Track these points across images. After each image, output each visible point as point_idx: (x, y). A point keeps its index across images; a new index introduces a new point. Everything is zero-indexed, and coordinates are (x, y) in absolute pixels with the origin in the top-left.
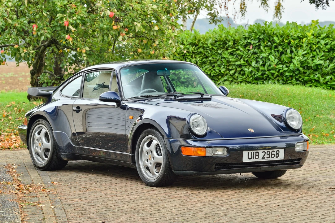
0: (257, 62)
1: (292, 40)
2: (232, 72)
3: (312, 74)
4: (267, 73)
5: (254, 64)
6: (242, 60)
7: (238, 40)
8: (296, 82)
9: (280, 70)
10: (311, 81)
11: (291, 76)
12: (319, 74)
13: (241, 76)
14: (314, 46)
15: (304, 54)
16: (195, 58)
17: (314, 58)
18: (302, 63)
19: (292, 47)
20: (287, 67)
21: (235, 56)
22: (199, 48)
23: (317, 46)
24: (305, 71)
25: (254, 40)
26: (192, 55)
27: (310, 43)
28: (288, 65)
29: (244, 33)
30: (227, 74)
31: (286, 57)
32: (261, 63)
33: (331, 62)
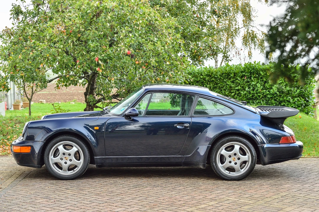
0: (249, 88)
2: (233, 94)
3: (285, 97)
4: (255, 95)
5: (247, 89)
6: (239, 86)
7: (237, 73)
8: (275, 102)
9: (264, 93)
10: (284, 101)
11: (272, 98)
12: (290, 96)
13: (239, 97)
15: (280, 83)
16: (210, 84)
17: (286, 86)
18: (278, 89)
20: (269, 91)
21: (235, 84)
22: (212, 78)
24: (281, 94)
25: (248, 73)
26: (208, 82)
29: (241, 68)
30: (230, 95)
31: (268, 85)
32: (252, 88)
33: (298, 88)
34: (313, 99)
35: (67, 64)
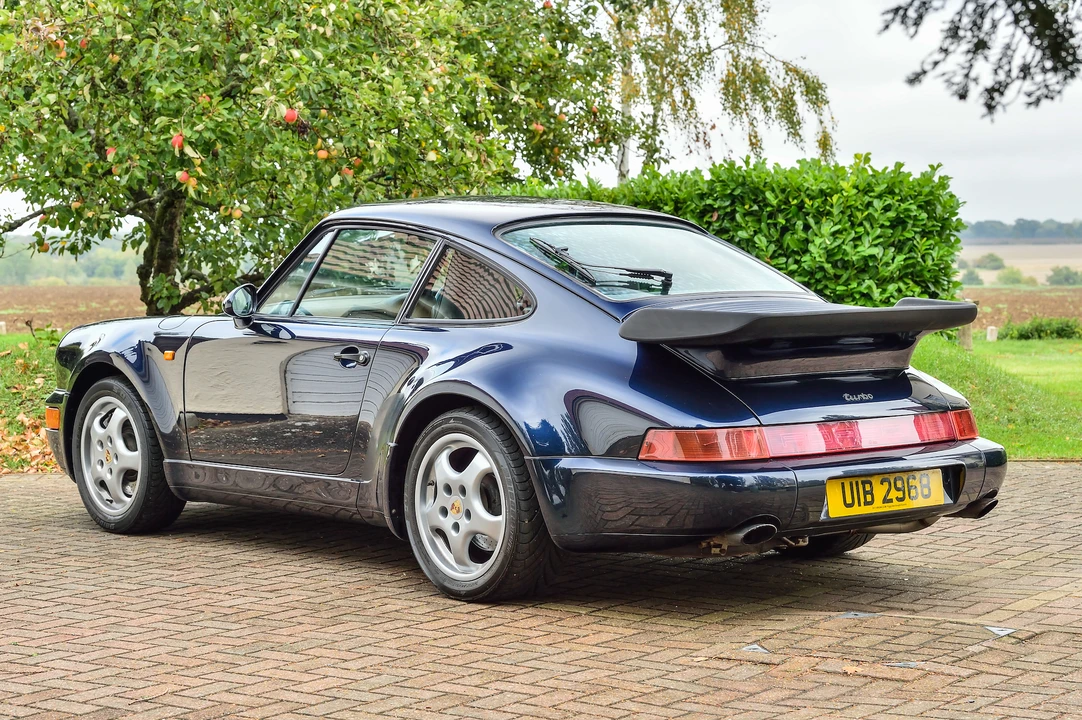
1: (807, 200)
3: (854, 280)
7: (684, 199)
10: (851, 295)
12: (870, 278)
14: (859, 214)
15: (836, 232)
17: (858, 243)
18: (829, 254)
19: (808, 214)
20: (797, 262)
23: (866, 213)
24: (839, 272)
25: (722, 200)
27: (849, 207)
28: (798, 258)
29: (701, 184)
31: (792, 239)
33: (899, 250)
34: (954, 287)
35: (72, 161)
